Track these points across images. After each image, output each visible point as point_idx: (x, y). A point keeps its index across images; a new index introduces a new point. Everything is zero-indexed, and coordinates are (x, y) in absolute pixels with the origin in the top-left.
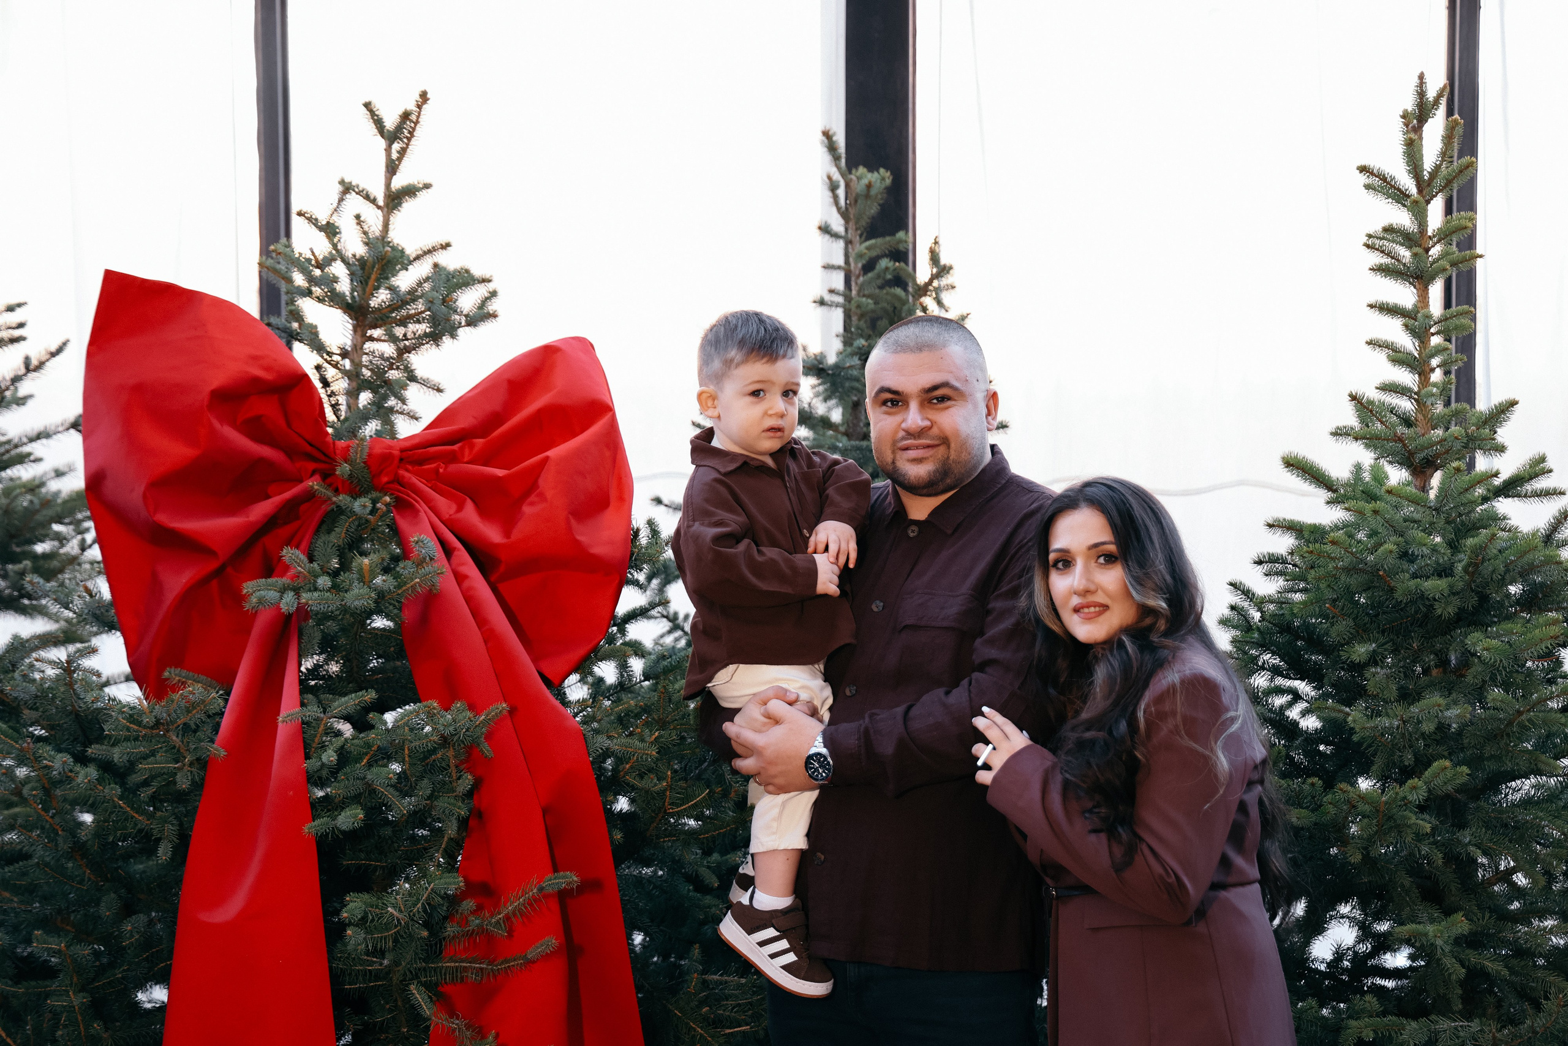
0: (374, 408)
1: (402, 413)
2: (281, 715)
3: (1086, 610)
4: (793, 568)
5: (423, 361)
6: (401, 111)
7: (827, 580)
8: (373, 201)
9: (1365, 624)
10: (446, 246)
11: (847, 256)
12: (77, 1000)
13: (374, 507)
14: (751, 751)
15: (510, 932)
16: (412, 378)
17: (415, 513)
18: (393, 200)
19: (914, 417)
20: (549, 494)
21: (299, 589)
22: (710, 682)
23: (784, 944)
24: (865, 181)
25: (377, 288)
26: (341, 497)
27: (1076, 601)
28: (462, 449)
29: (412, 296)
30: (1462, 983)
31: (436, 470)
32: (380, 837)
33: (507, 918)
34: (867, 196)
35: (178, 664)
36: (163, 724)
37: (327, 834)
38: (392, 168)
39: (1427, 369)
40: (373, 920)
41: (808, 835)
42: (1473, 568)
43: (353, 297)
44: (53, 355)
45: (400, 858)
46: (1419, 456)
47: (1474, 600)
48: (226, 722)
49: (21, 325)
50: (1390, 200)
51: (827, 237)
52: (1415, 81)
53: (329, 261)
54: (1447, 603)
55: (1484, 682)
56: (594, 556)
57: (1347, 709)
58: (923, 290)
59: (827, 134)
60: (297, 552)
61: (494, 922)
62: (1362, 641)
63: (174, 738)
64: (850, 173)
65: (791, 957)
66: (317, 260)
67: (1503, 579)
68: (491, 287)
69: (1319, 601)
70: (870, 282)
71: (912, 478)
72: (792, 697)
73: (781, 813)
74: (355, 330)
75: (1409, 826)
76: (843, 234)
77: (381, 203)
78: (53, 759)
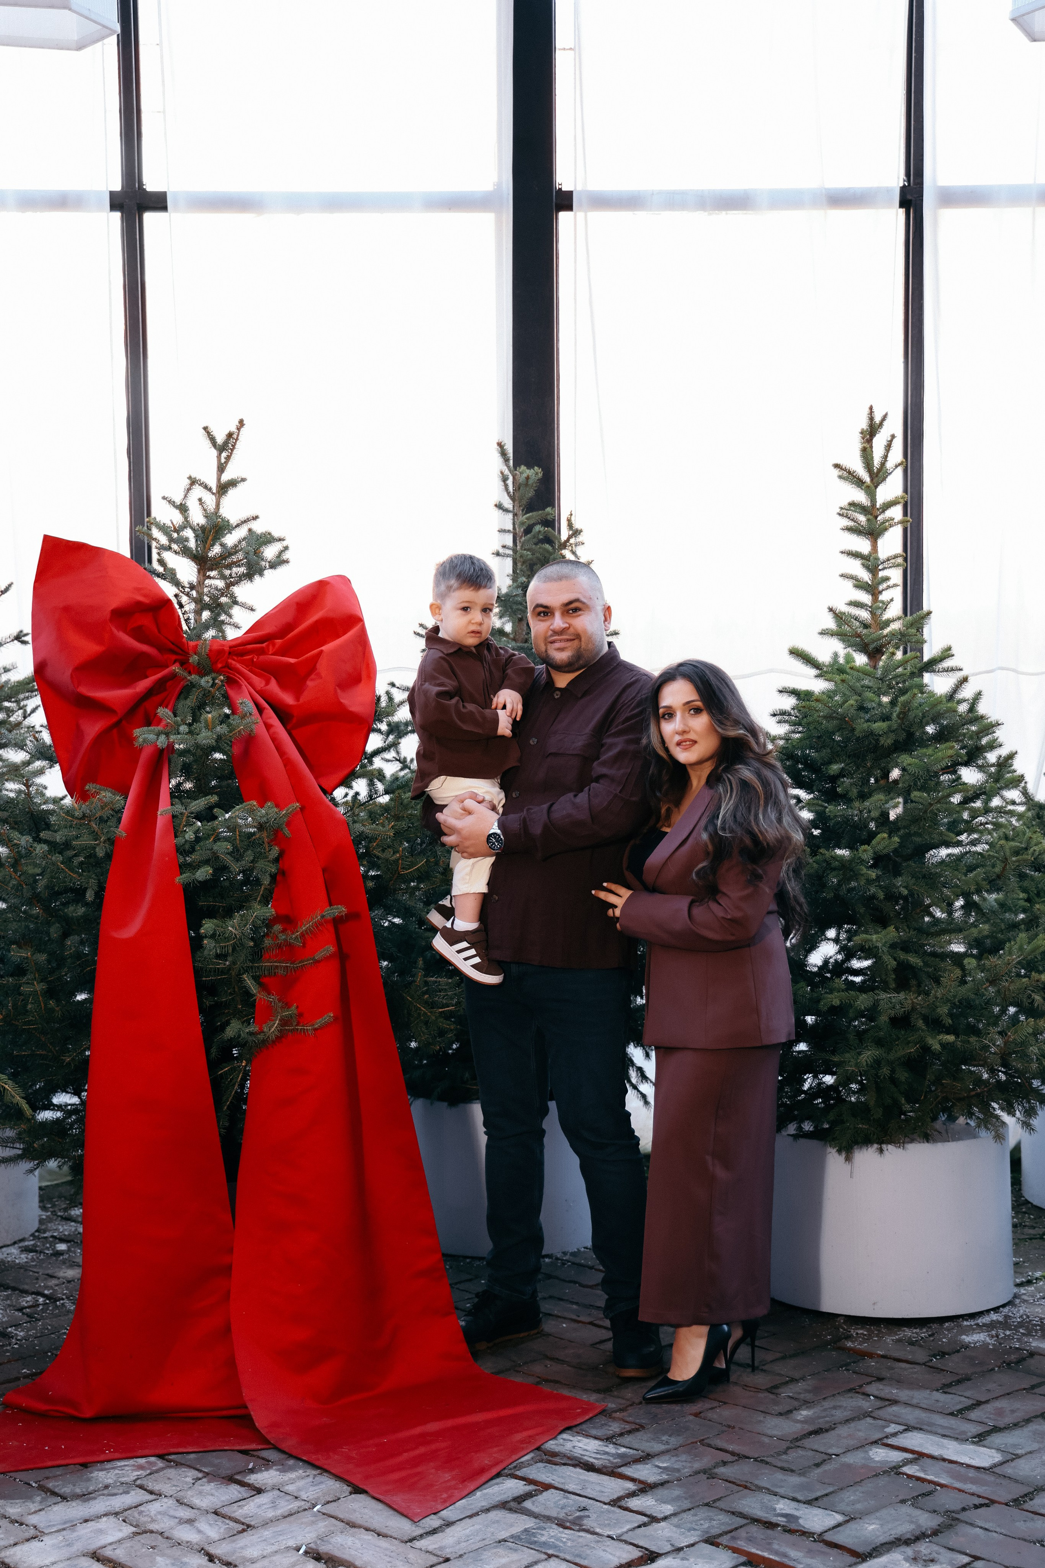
0: (212, 621)
1: (229, 624)
2: (160, 810)
3: (684, 744)
4: (484, 717)
5: (242, 591)
6: (227, 432)
7: (504, 727)
8: (210, 490)
9: (838, 752)
10: (256, 518)
11: (514, 524)
12: (39, 987)
13: (213, 682)
14: (453, 831)
15: (304, 944)
16: (235, 603)
17: (239, 686)
18: (222, 489)
19: (558, 622)
20: (323, 674)
21: (168, 733)
22: (427, 788)
23: (473, 952)
24: (525, 475)
25: (213, 545)
26: (193, 677)
27: (677, 738)
28: (268, 646)
29: (235, 550)
30: (895, 970)
31: (252, 659)
32: (222, 887)
33: (302, 935)
34: (527, 485)
35: (94, 781)
36: (87, 817)
37: (190, 883)
38: (221, 468)
39: (877, 592)
40: (219, 936)
41: (488, 884)
42: (903, 715)
43: (197, 550)
45: (234, 901)
46: (871, 647)
47: (904, 735)
48: (126, 816)
50: (853, 486)
51: (501, 511)
52: (867, 411)
53: (183, 527)
54: (887, 738)
55: (910, 786)
56: (352, 713)
57: (826, 805)
58: (564, 545)
59: (500, 445)
60: (167, 710)
61: (294, 937)
62: (836, 762)
63: (94, 826)
64: (516, 470)
65: (477, 960)
66: (175, 528)
67: (921, 721)
68: (285, 543)
69: (809, 737)
70: (528, 540)
71: (558, 661)
72: (480, 799)
73: (471, 871)
74: (199, 572)
75: (862, 875)
76: (511, 509)
77: (214, 491)
78: (19, 840)
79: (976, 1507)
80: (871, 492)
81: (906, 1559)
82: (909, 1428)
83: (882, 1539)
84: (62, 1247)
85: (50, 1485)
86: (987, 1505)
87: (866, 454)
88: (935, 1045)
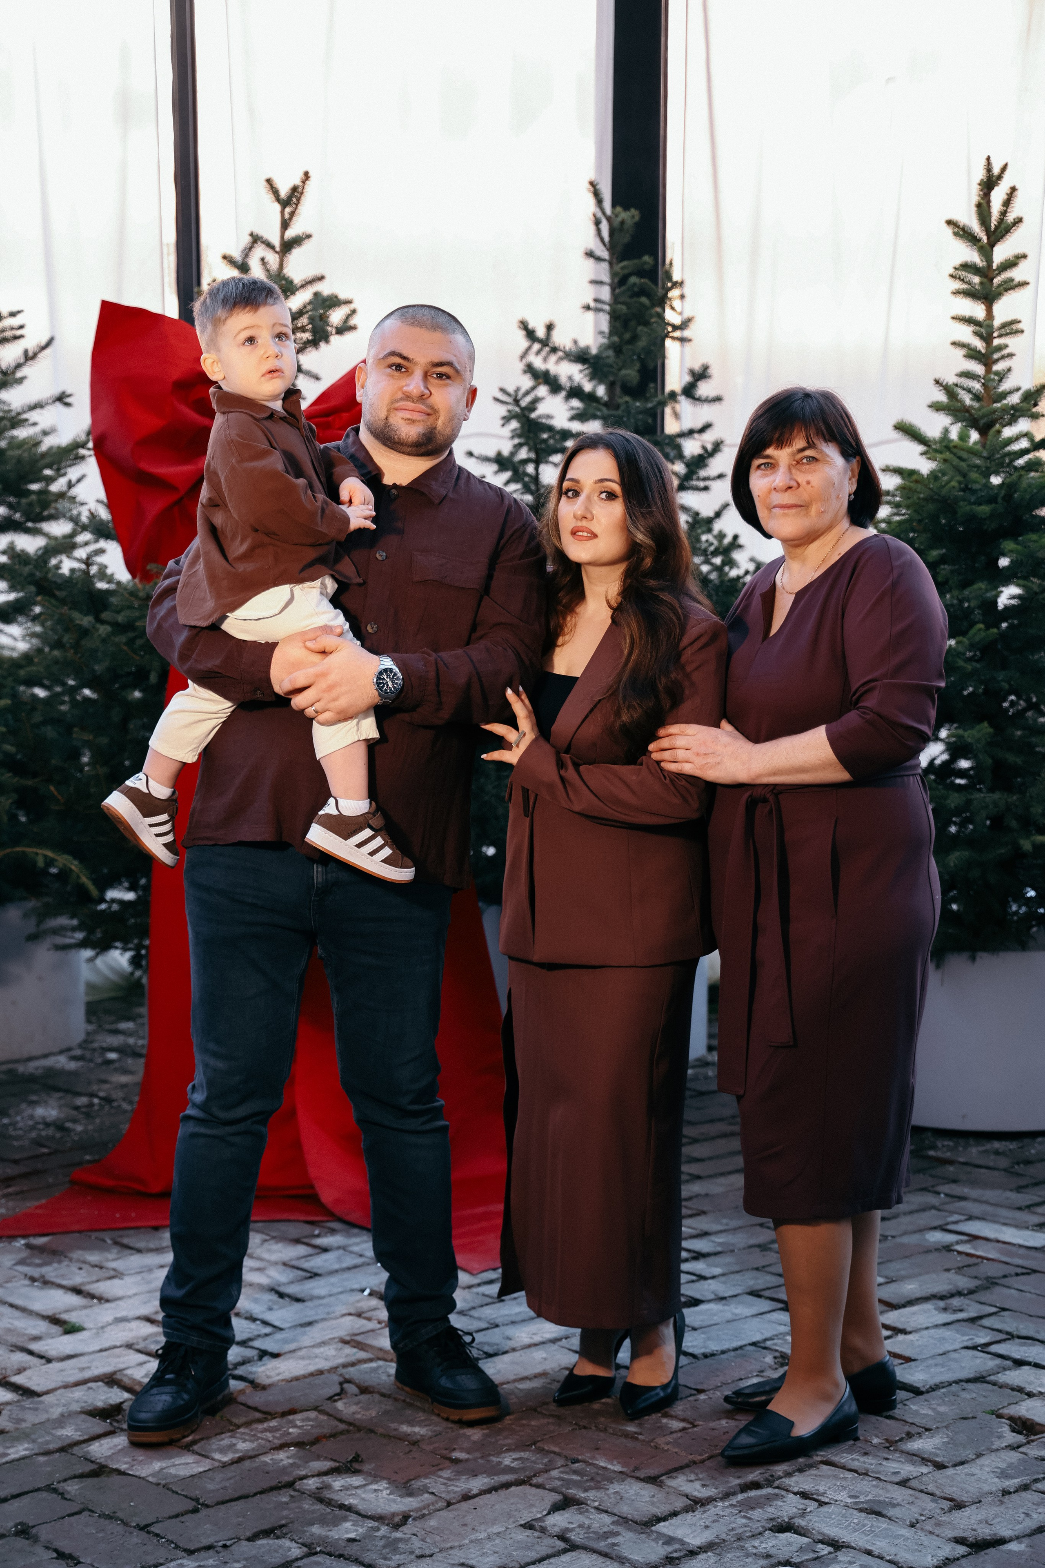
5: (309, 359)
6: (291, 185)
8: (273, 248)
10: (321, 278)
11: (610, 275)
18: (286, 247)
23: (379, 841)
24: (619, 219)
29: (301, 313)
34: (621, 229)
38: (285, 224)
44: (43, 348)
46: (982, 422)
49: (21, 327)
50: (968, 244)
51: (593, 260)
54: (992, 522)
59: (593, 184)
62: (937, 548)
64: (611, 214)
65: (387, 852)
68: (352, 306)
70: (624, 293)
76: (607, 258)
77: (278, 249)
78: (82, 620)
79: (1017, 1275)
80: (986, 251)
81: (936, 1309)
82: (970, 1218)
83: (918, 1295)
84: (113, 1056)
85: (125, 1241)
86: (1028, 1274)
87: (983, 209)
88: (1026, 845)
